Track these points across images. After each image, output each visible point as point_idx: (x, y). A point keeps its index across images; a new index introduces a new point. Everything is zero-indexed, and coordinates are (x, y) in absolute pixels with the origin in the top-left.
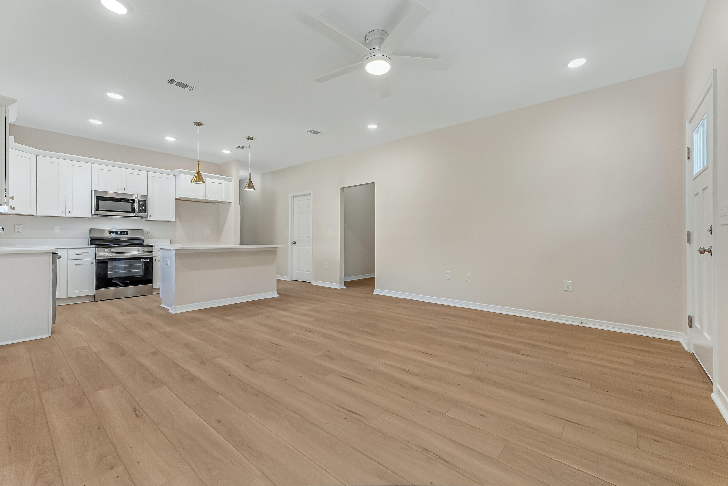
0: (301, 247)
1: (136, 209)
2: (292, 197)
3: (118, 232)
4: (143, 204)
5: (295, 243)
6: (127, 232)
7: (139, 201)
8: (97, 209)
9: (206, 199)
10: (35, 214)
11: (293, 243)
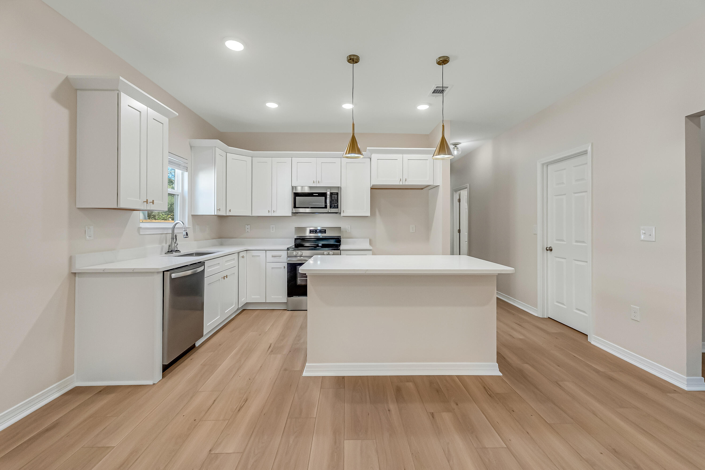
0: (565, 260)
1: (328, 204)
2: (543, 165)
3: (318, 231)
4: (335, 198)
5: (551, 250)
6: (325, 230)
7: (331, 194)
8: (295, 207)
9: (404, 184)
10: (251, 215)
11: (547, 250)
